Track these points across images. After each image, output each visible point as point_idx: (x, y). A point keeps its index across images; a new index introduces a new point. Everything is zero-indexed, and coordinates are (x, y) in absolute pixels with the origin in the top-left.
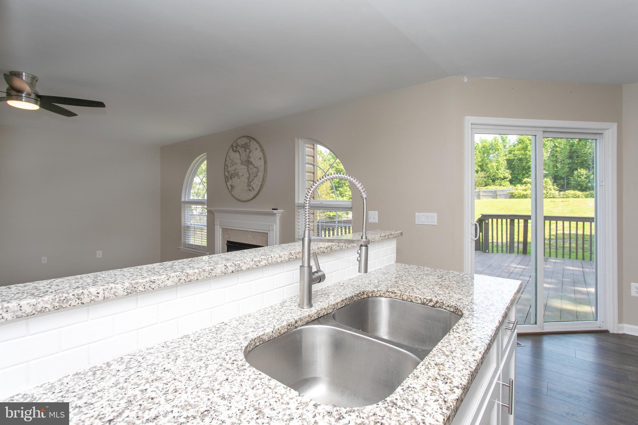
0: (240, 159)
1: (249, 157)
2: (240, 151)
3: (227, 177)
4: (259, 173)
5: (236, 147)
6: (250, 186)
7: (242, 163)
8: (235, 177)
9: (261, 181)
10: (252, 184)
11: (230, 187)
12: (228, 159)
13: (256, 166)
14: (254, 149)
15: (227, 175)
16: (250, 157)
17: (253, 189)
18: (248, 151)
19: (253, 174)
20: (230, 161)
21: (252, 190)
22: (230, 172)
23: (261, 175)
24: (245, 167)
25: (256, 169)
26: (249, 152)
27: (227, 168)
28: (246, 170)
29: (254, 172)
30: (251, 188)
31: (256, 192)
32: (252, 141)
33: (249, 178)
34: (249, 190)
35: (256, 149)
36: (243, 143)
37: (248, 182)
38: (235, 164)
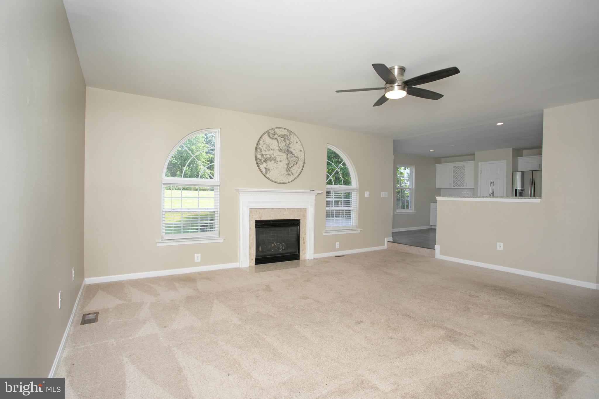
0: (279, 146)
1: (288, 146)
2: (279, 140)
3: (261, 160)
4: (299, 162)
5: (274, 135)
6: (290, 171)
7: (281, 150)
8: (271, 161)
9: (301, 168)
10: (291, 170)
11: (264, 170)
12: (261, 142)
13: (296, 155)
14: (295, 142)
15: (260, 158)
16: (290, 147)
17: (293, 174)
18: (288, 142)
19: (292, 162)
20: (265, 146)
21: (291, 174)
22: (264, 155)
23: (300, 163)
24: (285, 155)
25: (296, 159)
26: (290, 143)
27: (261, 151)
28: (285, 157)
29: (294, 161)
30: (290, 173)
31: (295, 177)
32: (293, 135)
33: (288, 165)
34: (288, 174)
35: (297, 143)
36: (283, 134)
37: (288, 167)
38: (272, 149)
